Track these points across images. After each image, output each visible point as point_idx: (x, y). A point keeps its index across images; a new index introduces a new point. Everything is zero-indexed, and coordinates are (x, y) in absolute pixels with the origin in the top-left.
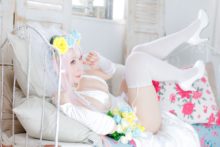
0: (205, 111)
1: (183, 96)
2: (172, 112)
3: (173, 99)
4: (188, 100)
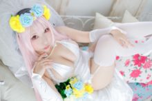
0: (148, 78)
1: (136, 64)
2: (122, 73)
3: (127, 63)
4: (138, 68)
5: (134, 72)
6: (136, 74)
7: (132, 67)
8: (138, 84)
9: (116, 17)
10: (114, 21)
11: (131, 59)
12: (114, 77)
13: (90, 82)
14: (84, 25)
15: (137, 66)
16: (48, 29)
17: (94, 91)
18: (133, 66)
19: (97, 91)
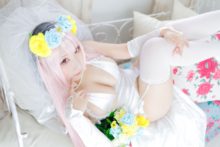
1: (203, 75)
2: (185, 91)
3: (191, 76)
4: (207, 80)
5: (201, 87)
6: (204, 89)
7: (199, 81)
8: (209, 103)
9: (163, 13)
10: (161, 19)
11: (195, 69)
12: (174, 98)
13: (141, 111)
14: (119, 32)
15: (205, 78)
16: (79, 48)
17: (151, 123)
18: (200, 79)
19: (154, 123)
